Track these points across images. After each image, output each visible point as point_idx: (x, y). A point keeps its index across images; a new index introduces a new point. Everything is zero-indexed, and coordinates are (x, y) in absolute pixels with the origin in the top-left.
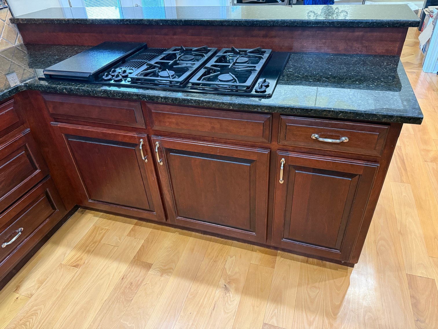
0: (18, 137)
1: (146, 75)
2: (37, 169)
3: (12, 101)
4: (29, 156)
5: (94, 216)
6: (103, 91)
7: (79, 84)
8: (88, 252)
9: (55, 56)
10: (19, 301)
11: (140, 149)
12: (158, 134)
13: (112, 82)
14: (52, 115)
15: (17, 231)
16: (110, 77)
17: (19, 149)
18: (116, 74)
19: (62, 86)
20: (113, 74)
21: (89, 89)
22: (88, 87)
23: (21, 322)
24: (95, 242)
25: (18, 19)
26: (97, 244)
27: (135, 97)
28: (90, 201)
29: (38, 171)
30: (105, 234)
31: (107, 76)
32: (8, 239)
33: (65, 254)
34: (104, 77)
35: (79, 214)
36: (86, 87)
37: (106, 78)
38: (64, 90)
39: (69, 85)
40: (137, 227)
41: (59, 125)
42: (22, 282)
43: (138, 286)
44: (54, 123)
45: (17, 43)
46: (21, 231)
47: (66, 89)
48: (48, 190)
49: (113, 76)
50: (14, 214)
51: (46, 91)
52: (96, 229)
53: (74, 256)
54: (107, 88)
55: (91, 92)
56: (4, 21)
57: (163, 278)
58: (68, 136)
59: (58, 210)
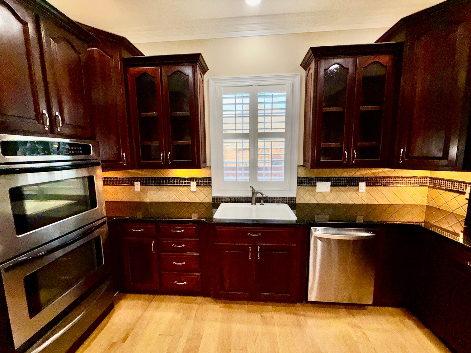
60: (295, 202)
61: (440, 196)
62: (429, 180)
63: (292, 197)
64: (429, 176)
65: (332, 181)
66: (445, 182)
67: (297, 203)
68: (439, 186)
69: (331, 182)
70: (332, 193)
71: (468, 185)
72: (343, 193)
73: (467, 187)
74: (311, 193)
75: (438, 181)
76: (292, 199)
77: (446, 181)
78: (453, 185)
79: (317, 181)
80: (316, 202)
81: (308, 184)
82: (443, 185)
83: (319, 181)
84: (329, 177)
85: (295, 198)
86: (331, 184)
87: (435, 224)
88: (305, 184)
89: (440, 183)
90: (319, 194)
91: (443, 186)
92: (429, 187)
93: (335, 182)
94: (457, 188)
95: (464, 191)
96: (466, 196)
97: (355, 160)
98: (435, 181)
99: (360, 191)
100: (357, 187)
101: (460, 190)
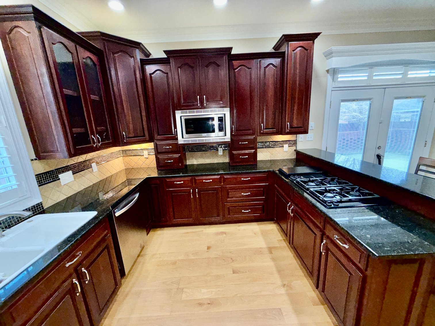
2: (264, 196)
3: (267, 173)
4: (264, 191)
15: (248, 210)
23: (232, 233)
24: (267, 233)
25: (297, 151)
31: (292, 176)
32: (245, 210)
40: (283, 240)
42: (241, 226)
43: (261, 254)
48: (265, 205)
52: (272, 230)
53: (258, 231)
56: (292, 150)
57: (270, 260)
58: (277, 192)
60: (43, 208)
61: (131, 160)
62: (121, 152)
63: (37, 204)
64: (121, 150)
65: (72, 169)
66: (131, 151)
67: (45, 208)
69: (72, 171)
70: (76, 181)
72: (84, 178)
73: (144, 151)
74: (57, 189)
75: (128, 151)
76: (37, 207)
77: (132, 150)
78: (136, 152)
79: (59, 173)
80: (65, 197)
81: (50, 180)
83: (60, 173)
84: (68, 166)
85: (41, 203)
88: (46, 181)
89: (129, 153)
90: (65, 186)
91: (131, 154)
92: (123, 156)
93: (75, 169)
94: (139, 153)
95: (143, 154)
96: (145, 156)
97: (101, 143)
98: (126, 152)
99: (94, 171)
100: (91, 169)
101: (140, 154)
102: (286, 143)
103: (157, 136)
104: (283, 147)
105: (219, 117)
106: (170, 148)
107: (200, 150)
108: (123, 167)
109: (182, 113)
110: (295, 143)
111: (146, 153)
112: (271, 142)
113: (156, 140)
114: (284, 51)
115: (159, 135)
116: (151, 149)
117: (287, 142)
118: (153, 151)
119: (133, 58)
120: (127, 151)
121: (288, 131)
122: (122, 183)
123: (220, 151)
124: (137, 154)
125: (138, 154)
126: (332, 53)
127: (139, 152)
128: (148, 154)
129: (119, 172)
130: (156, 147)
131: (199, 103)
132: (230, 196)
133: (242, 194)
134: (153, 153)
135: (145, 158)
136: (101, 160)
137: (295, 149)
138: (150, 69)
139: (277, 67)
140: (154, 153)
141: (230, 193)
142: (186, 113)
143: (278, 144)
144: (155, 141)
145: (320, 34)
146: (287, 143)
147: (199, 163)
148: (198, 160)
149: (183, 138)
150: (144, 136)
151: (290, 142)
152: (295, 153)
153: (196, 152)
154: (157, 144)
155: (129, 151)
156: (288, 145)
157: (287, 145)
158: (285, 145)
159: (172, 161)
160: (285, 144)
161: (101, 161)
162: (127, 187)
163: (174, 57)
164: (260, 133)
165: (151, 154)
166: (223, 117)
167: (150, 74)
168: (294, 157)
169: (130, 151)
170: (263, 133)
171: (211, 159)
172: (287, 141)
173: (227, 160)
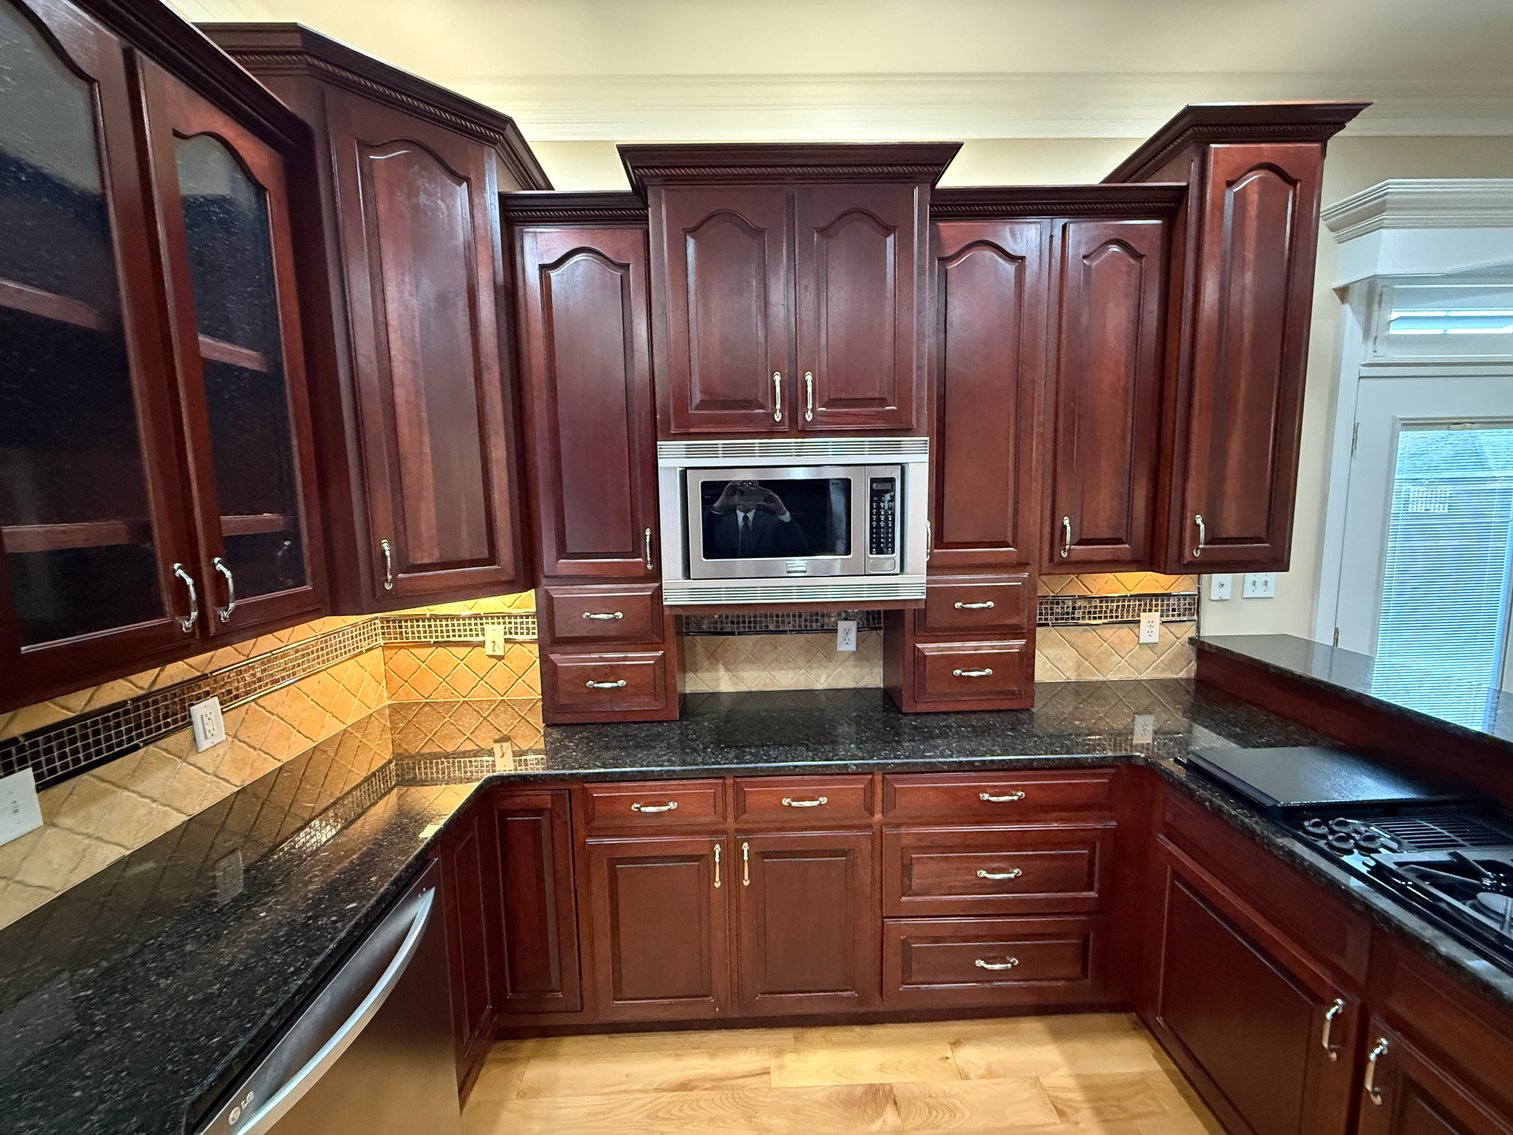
0: (1091, 825)
1: (1424, 877)
2: (1092, 889)
3: (1112, 771)
4: (1091, 862)
5: (1154, 1056)
6: (1287, 850)
7: (1242, 808)
8: (1098, 1112)
9: (1235, 727)
10: (946, 1064)
11: (1325, 1018)
12: (1396, 1023)
13: (1322, 843)
14: (1165, 824)
15: (1008, 958)
16: (1323, 830)
17: (1082, 843)
18: (1342, 831)
19: (1207, 794)
20: (1336, 828)
21: (1258, 829)
22: (1257, 823)
23: (928, 1100)
24: (1123, 1110)
25: (1203, 643)
26: (1123, 1116)
27: (1359, 907)
28: (1159, 1019)
29: (1093, 894)
30: (1154, 1113)
31: (1315, 825)
32: (989, 958)
33: (1055, 1069)
34: (1306, 823)
35: (1128, 1024)
36: (1254, 822)
37: (1311, 829)
38: (1207, 804)
39: (1223, 799)
41: (1171, 847)
44: (1166, 840)
45: (1183, 675)
46: (1012, 963)
47: (1210, 801)
48: (1092, 935)
49: (1333, 832)
50: (1019, 930)
51: (1176, 785)
52: (1140, 1084)
53: (1068, 1090)
54: (1299, 849)
55: (1258, 835)
56: (1178, 638)
58: (1176, 875)
59: (1088, 981)
61: (423, 665)
62: (380, 625)
65: (36, 755)
66: (427, 623)
68: (414, 638)
69: (36, 767)
70: (54, 825)
71: (484, 621)
72: (126, 793)
73: (485, 626)
75: (409, 624)
77: (429, 620)
78: (450, 628)
82: (425, 632)
84: (14, 741)
86: (37, 777)
87: (426, 750)
89: (416, 629)
91: (425, 637)
92: (385, 647)
93: (63, 756)
94: (462, 633)
95: (481, 638)
96: (488, 650)
97: (232, 606)
98: (400, 627)
99: (204, 744)
100: (187, 732)
101: (468, 639)
102: (1151, 605)
103: (554, 558)
104: (1139, 621)
105: (873, 481)
106: (615, 619)
107: (750, 628)
108: (379, 698)
109: (690, 453)
110: (1193, 606)
111: (494, 634)
112: (1080, 597)
113: (546, 577)
114: (1185, 184)
115: (562, 552)
116: (521, 617)
117: (1154, 603)
118: (531, 622)
119: (465, 184)
120: (406, 621)
121: (1197, 554)
122: (367, 779)
123: (847, 636)
124: (452, 639)
125: (457, 639)
126: (1380, 209)
127: (462, 628)
128: (507, 641)
129: (357, 725)
130: (547, 613)
131: (778, 406)
132: (916, 883)
133: (983, 874)
134: (530, 633)
135: (491, 656)
136: (259, 675)
137: (1192, 633)
138: (541, 244)
139: (1142, 256)
140: (536, 637)
141: (917, 869)
142: (712, 452)
143: (1111, 611)
144: (544, 581)
145: (1360, 110)
146: (1156, 605)
147: (743, 688)
148: (741, 674)
149: (689, 578)
150: (492, 560)
151: (1171, 602)
152: (1193, 656)
153: (733, 634)
154: (550, 599)
155: (415, 624)
156: (1159, 613)
157: (1155, 616)
158: (1147, 614)
159: (621, 683)
160: (1145, 611)
161: (260, 680)
162: (395, 791)
163: (668, 180)
164: (1051, 560)
165: (519, 638)
166: (892, 480)
167: (544, 269)
168: (1187, 670)
169: (421, 623)
170: (1065, 563)
171: (800, 669)
172: (1154, 595)
173: (872, 677)
